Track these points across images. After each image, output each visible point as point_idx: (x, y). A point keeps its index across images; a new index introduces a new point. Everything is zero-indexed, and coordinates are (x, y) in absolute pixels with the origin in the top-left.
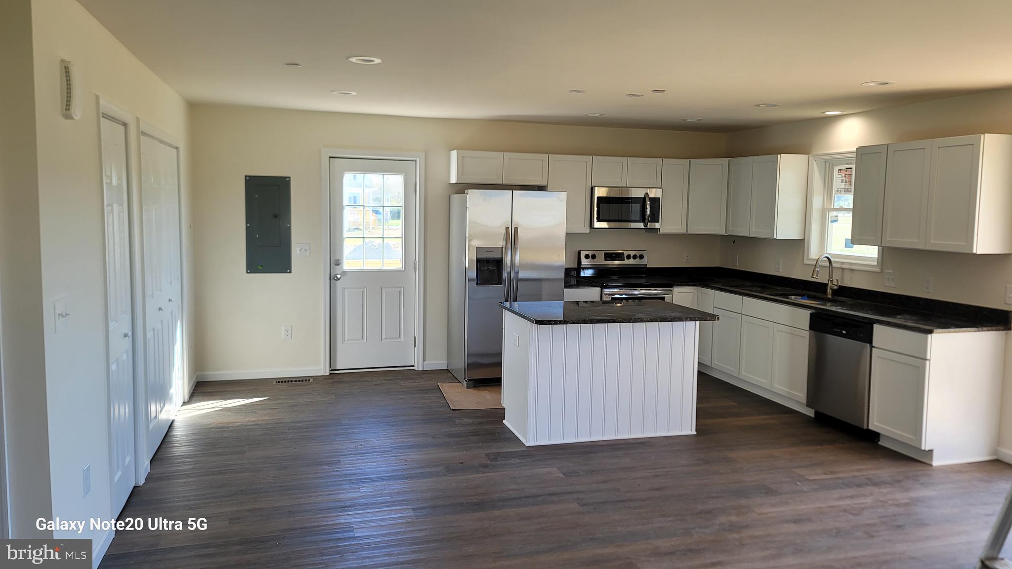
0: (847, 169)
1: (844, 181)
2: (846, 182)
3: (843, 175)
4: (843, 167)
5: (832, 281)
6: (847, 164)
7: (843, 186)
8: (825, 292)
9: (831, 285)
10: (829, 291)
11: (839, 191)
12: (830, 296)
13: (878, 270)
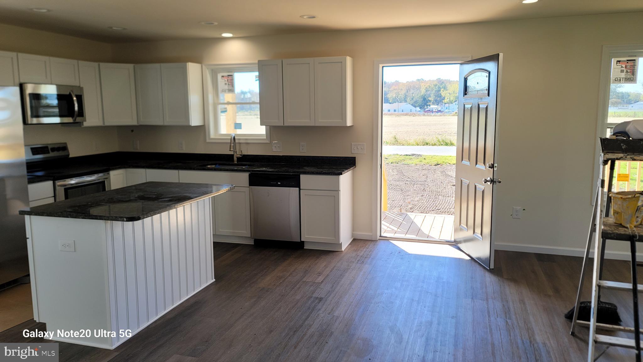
0: (228, 76)
1: (228, 84)
2: (229, 84)
3: (226, 80)
4: (226, 74)
5: (236, 152)
6: (228, 72)
7: (226, 87)
8: (233, 160)
9: (236, 155)
10: (235, 159)
11: (224, 91)
12: (236, 162)
13: (268, 142)
